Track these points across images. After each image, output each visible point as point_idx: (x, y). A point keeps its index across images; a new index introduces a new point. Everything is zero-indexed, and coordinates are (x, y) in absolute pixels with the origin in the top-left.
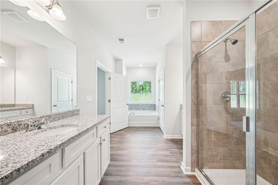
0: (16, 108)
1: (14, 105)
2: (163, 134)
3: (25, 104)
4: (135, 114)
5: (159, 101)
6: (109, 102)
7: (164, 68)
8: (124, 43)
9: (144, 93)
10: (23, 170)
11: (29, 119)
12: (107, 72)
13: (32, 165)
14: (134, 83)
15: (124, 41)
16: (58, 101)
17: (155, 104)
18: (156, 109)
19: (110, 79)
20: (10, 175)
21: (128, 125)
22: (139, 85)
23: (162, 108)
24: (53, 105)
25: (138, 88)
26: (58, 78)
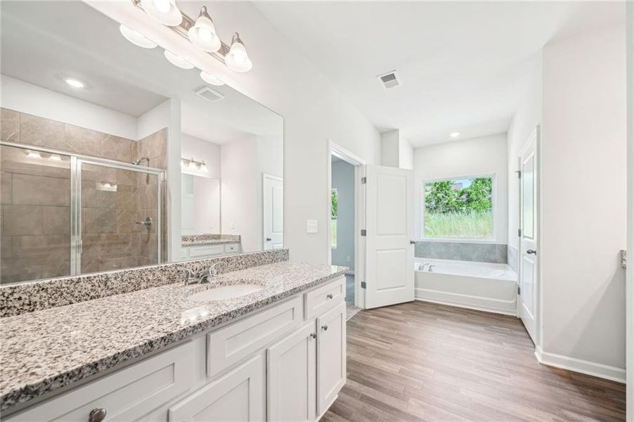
0: (221, 241)
1: (219, 237)
2: (535, 347)
3: (231, 236)
4: (435, 271)
5: (520, 235)
6: (362, 235)
7: (538, 127)
8: (398, 84)
9: (473, 212)
10: (104, 367)
11: (193, 263)
12: (357, 166)
13: (125, 360)
14: (442, 187)
15: (395, 78)
16: (273, 231)
17: (507, 246)
18: (510, 260)
19: (364, 180)
20: (77, 373)
21: (414, 295)
22: (456, 191)
23: (532, 259)
24: (265, 237)
25: (454, 200)
26: (273, 188)
